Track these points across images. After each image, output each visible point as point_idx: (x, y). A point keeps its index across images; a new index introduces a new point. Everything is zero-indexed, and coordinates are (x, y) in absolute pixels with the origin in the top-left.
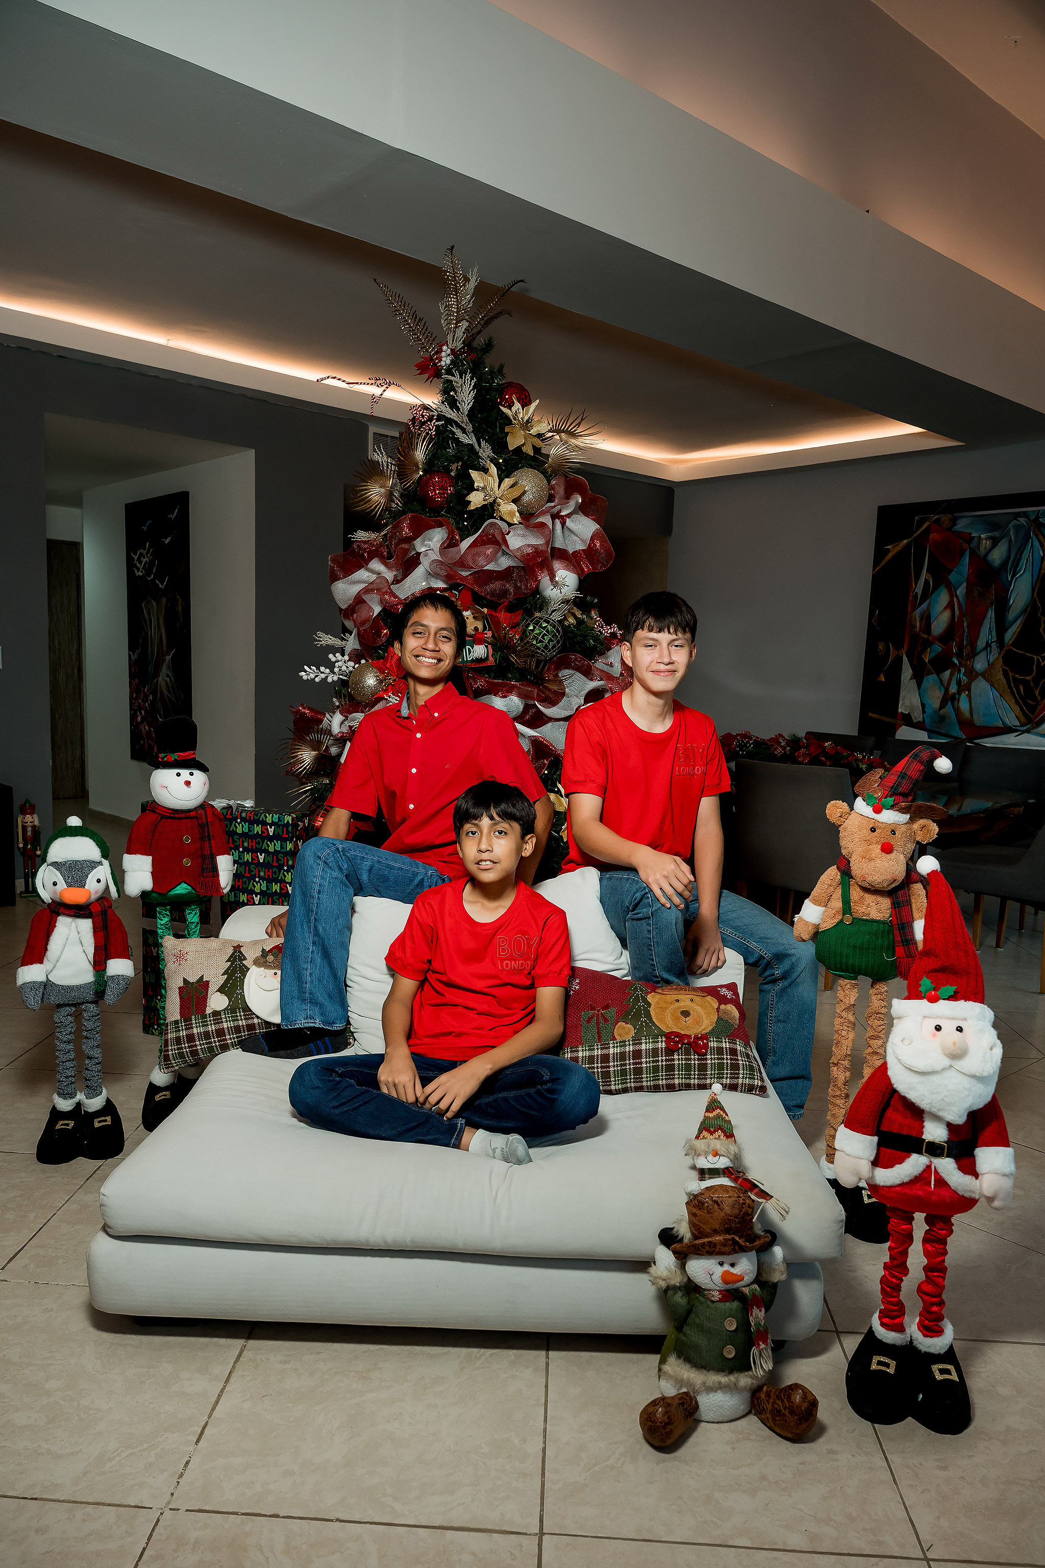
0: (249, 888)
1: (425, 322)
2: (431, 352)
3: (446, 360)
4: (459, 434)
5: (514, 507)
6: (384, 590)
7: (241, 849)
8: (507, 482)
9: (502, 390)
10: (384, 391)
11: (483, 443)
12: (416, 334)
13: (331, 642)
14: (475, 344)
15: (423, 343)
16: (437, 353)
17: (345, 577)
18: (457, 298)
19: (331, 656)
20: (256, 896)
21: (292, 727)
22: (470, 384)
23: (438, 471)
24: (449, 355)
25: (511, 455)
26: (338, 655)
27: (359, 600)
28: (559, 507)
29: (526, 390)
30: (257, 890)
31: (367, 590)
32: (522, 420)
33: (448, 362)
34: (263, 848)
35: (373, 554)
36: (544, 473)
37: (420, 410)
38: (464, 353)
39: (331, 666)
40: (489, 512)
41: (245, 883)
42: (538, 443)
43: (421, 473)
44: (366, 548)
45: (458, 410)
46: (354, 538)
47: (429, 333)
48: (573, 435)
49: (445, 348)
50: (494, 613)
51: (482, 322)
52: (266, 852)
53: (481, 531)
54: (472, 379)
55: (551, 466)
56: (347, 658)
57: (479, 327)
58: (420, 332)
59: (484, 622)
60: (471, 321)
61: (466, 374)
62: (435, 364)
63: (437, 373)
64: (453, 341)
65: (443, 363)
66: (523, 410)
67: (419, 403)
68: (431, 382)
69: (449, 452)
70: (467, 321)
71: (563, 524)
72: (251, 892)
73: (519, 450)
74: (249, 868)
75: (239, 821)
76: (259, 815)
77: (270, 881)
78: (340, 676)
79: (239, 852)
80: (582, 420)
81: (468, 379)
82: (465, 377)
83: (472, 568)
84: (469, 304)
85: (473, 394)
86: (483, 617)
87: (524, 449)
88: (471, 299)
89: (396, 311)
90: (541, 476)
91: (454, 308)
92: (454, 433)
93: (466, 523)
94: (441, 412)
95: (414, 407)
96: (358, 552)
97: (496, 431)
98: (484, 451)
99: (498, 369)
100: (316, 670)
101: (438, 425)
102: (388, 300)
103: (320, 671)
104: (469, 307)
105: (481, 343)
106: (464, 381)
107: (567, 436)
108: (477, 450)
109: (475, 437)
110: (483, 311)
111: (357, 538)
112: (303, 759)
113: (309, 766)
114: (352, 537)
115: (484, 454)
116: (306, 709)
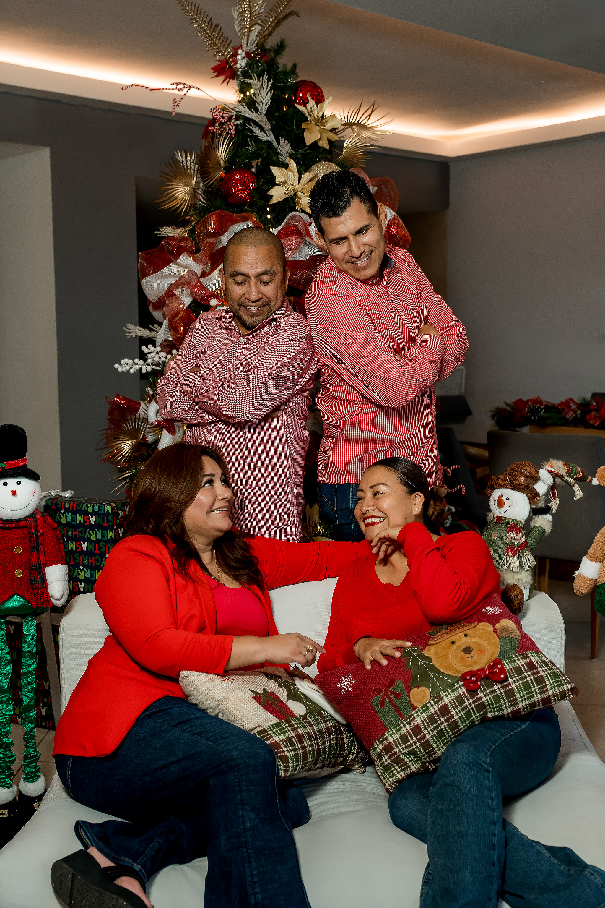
0: (74, 576)
1: (221, 28)
2: (227, 56)
3: (241, 63)
4: (257, 131)
6: (194, 284)
8: (307, 176)
9: (296, 89)
10: (185, 95)
11: (282, 141)
12: (212, 40)
13: (141, 334)
14: (267, 46)
15: (219, 48)
16: (232, 56)
17: (155, 272)
18: (250, 5)
19: (143, 348)
20: (81, 584)
21: (108, 417)
22: (268, 86)
23: (240, 169)
24: (244, 58)
25: (308, 150)
26: (150, 346)
27: (170, 293)
29: (319, 88)
30: (82, 577)
31: (177, 284)
32: (317, 116)
33: (244, 64)
34: (86, 537)
35: (181, 249)
36: (340, 164)
37: (220, 112)
38: (258, 54)
39: (143, 356)
40: (290, 204)
42: (334, 137)
43: (223, 171)
44: (175, 245)
45: (257, 110)
46: (160, 234)
47: (224, 38)
48: (364, 127)
49: (240, 51)
51: (273, 25)
52: (89, 540)
53: (284, 223)
54: (269, 80)
55: (345, 157)
56: (158, 349)
57: (270, 29)
58: (216, 38)
60: (263, 24)
61: (263, 77)
62: (231, 67)
63: (232, 75)
64: (247, 44)
65: (238, 66)
66: (317, 107)
68: (228, 83)
69: (249, 149)
70: (260, 25)
73: (315, 143)
74: (74, 556)
75: (63, 511)
76: (81, 505)
77: (93, 568)
78: (154, 367)
80: (372, 111)
81: (265, 81)
82: (263, 80)
84: (260, 9)
85: (270, 95)
87: (320, 144)
88: (263, 3)
89: (193, 19)
91: (248, 14)
92: (252, 131)
93: (269, 217)
94: (240, 112)
95: (214, 109)
96: (168, 249)
97: (293, 128)
98: (283, 148)
99: (292, 69)
100: (131, 361)
101: (237, 124)
102: (184, 9)
103: (134, 362)
104: (261, 11)
105: (274, 46)
106: (261, 83)
107: (359, 128)
108: (276, 147)
109: (273, 134)
110: (274, 14)
111: (163, 234)
112: (122, 448)
113: (127, 455)
114: (159, 233)
115: (283, 150)
116: (121, 399)
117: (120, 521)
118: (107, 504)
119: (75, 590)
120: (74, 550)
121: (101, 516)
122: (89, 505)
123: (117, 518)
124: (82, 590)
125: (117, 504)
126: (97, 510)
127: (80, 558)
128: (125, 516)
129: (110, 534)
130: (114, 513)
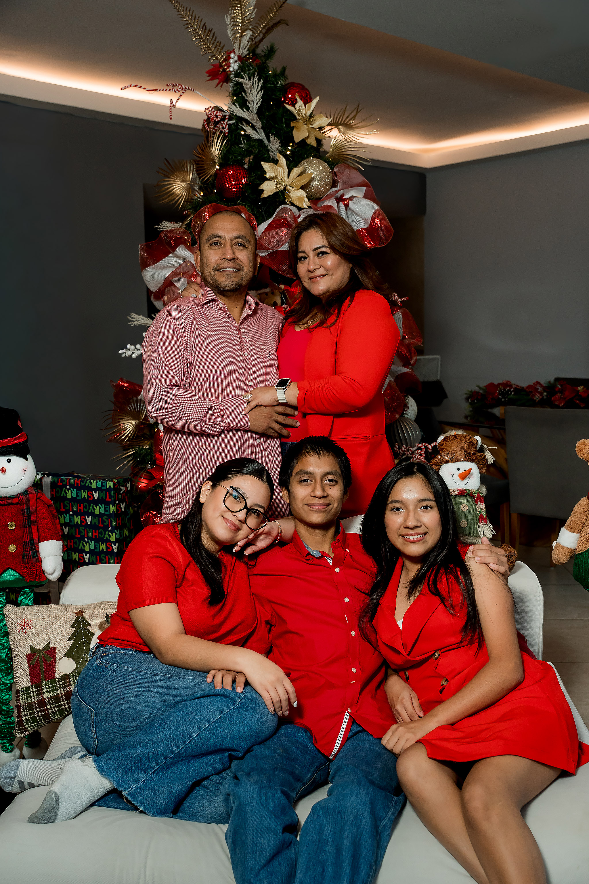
0: (80, 548)
1: (214, 33)
2: (220, 59)
3: (234, 66)
4: (249, 131)
5: (302, 193)
7: (71, 513)
8: (296, 171)
9: (285, 90)
10: (181, 96)
11: (272, 138)
12: (206, 44)
13: (143, 322)
14: (258, 51)
15: (213, 52)
16: (225, 60)
17: (154, 263)
18: (241, 10)
20: (86, 555)
21: (112, 400)
22: (258, 86)
23: (233, 165)
24: (236, 61)
25: (296, 148)
27: (168, 283)
28: (342, 191)
29: (307, 89)
30: (87, 549)
31: (175, 274)
32: (305, 115)
33: (236, 67)
34: (90, 511)
35: (179, 242)
36: (327, 161)
37: (214, 112)
38: (249, 58)
40: (280, 199)
41: (76, 543)
42: (319, 136)
43: (218, 167)
44: (172, 237)
45: (248, 109)
46: (160, 228)
47: (218, 42)
48: (349, 127)
49: (232, 55)
50: (289, 288)
51: (264, 31)
52: (93, 514)
53: (274, 215)
54: (259, 80)
55: (331, 156)
57: (262, 35)
58: (210, 42)
59: (281, 298)
60: (254, 30)
61: (254, 77)
62: (224, 70)
63: (226, 78)
64: (239, 49)
65: (231, 69)
66: (305, 107)
67: (213, 106)
68: (221, 86)
69: (242, 147)
70: (251, 30)
71: (347, 206)
72: (82, 551)
73: (303, 141)
75: (68, 487)
76: (85, 481)
77: (97, 540)
79: (70, 515)
80: (357, 113)
81: (256, 81)
82: (253, 79)
83: (269, 249)
84: (251, 15)
85: (260, 94)
86: (281, 293)
87: (308, 141)
88: (254, 9)
89: (187, 24)
90: (324, 164)
91: (239, 19)
92: (245, 130)
93: (261, 210)
94: (233, 112)
95: (208, 109)
96: (166, 240)
97: (283, 126)
98: (273, 145)
99: (281, 71)
100: (133, 347)
101: (230, 124)
102: (180, 14)
103: (136, 348)
104: (252, 17)
105: (264, 50)
106: (252, 83)
107: (344, 128)
108: (266, 145)
109: (264, 133)
110: (264, 21)
111: (162, 228)
112: (125, 428)
113: (130, 434)
114: (158, 227)
115: (273, 147)
116: (124, 383)
117: (122, 496)
118: (109, 480)
119: (80, 561)
120: (79, 523)
121: (104, 492)
122: (92, 481)
123: (119, 494)
124: (87, 561)
125: (119, 480)
126: (100, 486)
127: (84, 531)
128: (127, 491)
129: (113, 509)
130: (116, 489)
